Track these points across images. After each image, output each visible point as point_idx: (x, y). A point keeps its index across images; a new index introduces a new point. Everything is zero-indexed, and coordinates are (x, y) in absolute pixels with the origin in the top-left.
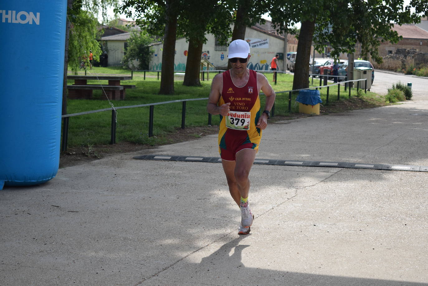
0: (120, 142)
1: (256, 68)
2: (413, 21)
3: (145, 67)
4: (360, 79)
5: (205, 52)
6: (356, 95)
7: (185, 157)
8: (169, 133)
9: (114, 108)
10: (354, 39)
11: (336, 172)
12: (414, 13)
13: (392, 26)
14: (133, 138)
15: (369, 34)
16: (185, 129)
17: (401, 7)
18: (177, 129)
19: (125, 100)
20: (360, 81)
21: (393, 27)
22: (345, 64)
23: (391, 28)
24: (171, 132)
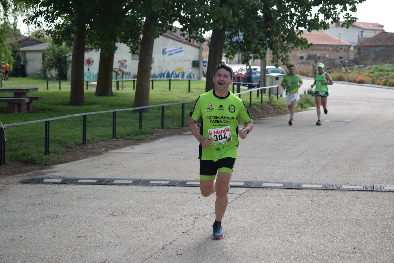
0: (11, 162)
1: (173, 76)
2: (322, 28)
3: (62, 77)
4: (273, 85)
5: (122, 60)
6: (268, 101)
7: (78, 180)
8: (68, 150)
9: (2, 125)
10: (265, 47)
11: (241, 193)
12: (322, 20)
13: (301, 33)
14: (26, 157)
15: (279, 41)
16: (86, 144)
17: (309, 14)
18: (78, 145)
19: (31, 113)
20: (273, 88)
21: (303, 33)
22: (258, 70)
23: (301, 35)
24: (71, 148)
